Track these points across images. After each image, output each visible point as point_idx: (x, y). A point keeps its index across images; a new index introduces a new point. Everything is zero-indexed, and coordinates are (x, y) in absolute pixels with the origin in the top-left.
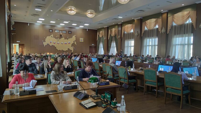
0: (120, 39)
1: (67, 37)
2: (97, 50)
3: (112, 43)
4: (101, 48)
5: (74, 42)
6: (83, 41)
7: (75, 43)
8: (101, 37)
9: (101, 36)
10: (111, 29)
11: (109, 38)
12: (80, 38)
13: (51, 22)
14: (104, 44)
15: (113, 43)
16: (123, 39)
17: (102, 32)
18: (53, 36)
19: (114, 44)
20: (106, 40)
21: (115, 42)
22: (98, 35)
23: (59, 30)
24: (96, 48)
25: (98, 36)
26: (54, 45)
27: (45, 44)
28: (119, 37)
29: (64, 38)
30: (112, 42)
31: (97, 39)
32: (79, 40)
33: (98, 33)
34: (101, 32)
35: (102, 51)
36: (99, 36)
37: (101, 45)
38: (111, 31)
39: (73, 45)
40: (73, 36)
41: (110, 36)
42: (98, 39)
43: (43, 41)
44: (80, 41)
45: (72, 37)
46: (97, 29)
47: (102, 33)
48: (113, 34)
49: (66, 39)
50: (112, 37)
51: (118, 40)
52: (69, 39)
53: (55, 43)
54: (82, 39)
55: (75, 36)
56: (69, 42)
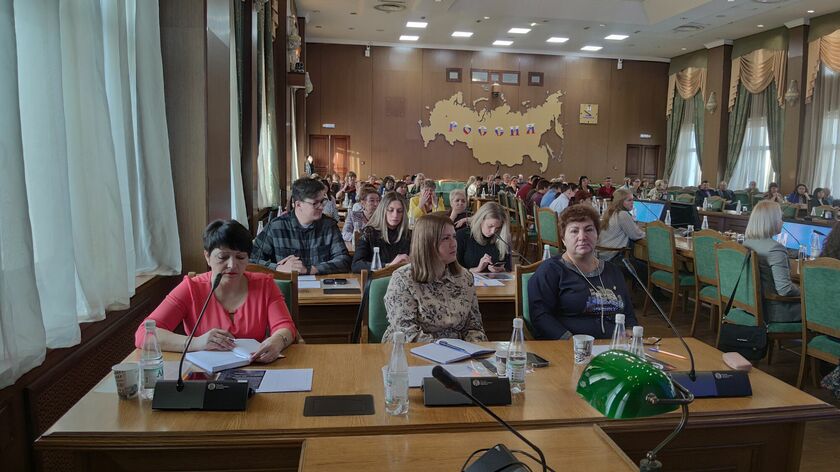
0: (799, 105)
1: (524, 103)
2: (667, 164)
3: (748, 130)
4: (688, 151)
5: (553, 123)
6: (594, 121)
8: (689, 99)
9: (687, 93)
10: (747, 57)
11: (731, 104)
12: (582, 105)
13: (456, 34)
14: (701, 133)
15: (752, 125)
16: (811, 104)
17: (695, 70)
18: (460, 101)
19: (758, 135)
20: (715, 109)
21: (764, 120)
22: (676, 90)
23: (488, 71)
24: (662, 154)
25: (671, 95)
26: (462, 138)
27: (428, 134)
28: (790, 94)
29: (509, 108)
30: (749, 124)
31: (669, 107)
33: (673, 79)
34: (690, 71)
35: (689, 171)
36: (681, 93)
37: (688, 140)
38: (746, 66)
41: (738, 93)
42: (673, 110)
43: (420, 122)
44: (582, 121)
46: (668, 61)
47: (694, 76)
48: (757, 81)
49: (519, 113)
50: (750, 94)
51: (782, 112)
52: (531, 111)
53: (468, 131)
54: (589, 109)
55: (559, 93)
56: (528, 126)
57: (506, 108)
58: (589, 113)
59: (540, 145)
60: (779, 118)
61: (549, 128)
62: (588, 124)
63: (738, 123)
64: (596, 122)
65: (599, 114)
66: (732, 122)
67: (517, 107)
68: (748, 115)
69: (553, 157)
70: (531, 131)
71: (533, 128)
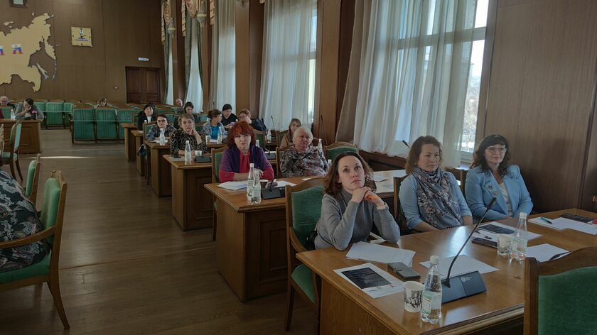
0: (207, 26)
1: (6, 24)
5: (41, 44)
7: (50, 50)
11: (184, 29)
12: (73, 28)
28: (200, 15)
31: (163, 34)
33: (163, 8)
40: (33, 17)
41: (186, 17)
42: (165, 36)
44: (74, 43)
50: (191, 18)
52: (15, 32)
54: (82, 32)
55: (46, 16)
56: (14, 46)
58: (81, 36)
59: (30, 65)
61: (39, 49)
62: (82, 46)
64: (90, 45)
65: (92, 37)
68: (191, 38)
69: (46, 77)
70: (18, 51)
71: (19, 49)
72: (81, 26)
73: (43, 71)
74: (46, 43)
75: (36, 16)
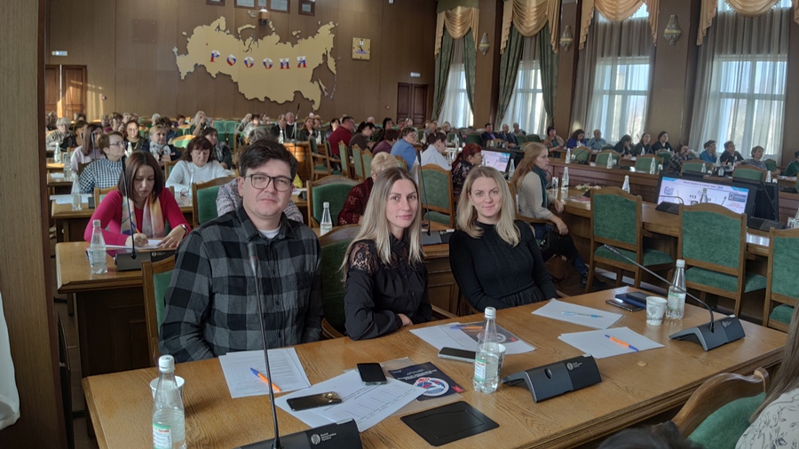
1: (294, 33)
3: (520, 73)
4: (458, 91)
5: (325, 56)
6: (366, 56)
7: (331, 64)
8: (459, 39)
9: (457, 32)
11: (503, 46)
12: (354, 39)
14: (472, 73)
15: (524, 69)
16: (584, 50)
17: (465, 9)
18: (223, 27)
19: (530, 77)
20: (487, 50)
21: (536, 63)
22: (444, 28)
25: (439, 34)
26: (226, 70)
27: (185, 65)
28: (565, 39)
29: (278, 38)
30: (521, 66)
31: (438, 46)
32: (351, 48)
33: (441, 18)
34: (459, 10)
36: (450, 32)
37: (458, 80)
38: (519, 9)
39: (320, 73)
40: (319, 26)
41: (510, 36)
42: (441, 49)
43: (175, 50)
44: (354, 56)
45: (314, 33)
47: (464, 15)
48: (530, 23)
49: (289, 44)
50: (523, 37)
51: (555, 57)
52: (302, 42)
53: (232, 62)
54: (362, 43)
55: (331, 25)
56: (299, 59)
57: (275, 38)
58: (361, 47)
59: (312, 81)
60: (552, 62)
61: (321, 62)
62: (361, 60)
63: (510, 65)
64: (368, 58)
65: (371, 49)
66: (503, 64)
67: (287, 38)
68: (520, 57)
69: (326, 94)
70: (302, 64)
71: (304, 61)
72: (362, 37)
73: (323, 87)
74: (329, 55)
75: (322, 25)
